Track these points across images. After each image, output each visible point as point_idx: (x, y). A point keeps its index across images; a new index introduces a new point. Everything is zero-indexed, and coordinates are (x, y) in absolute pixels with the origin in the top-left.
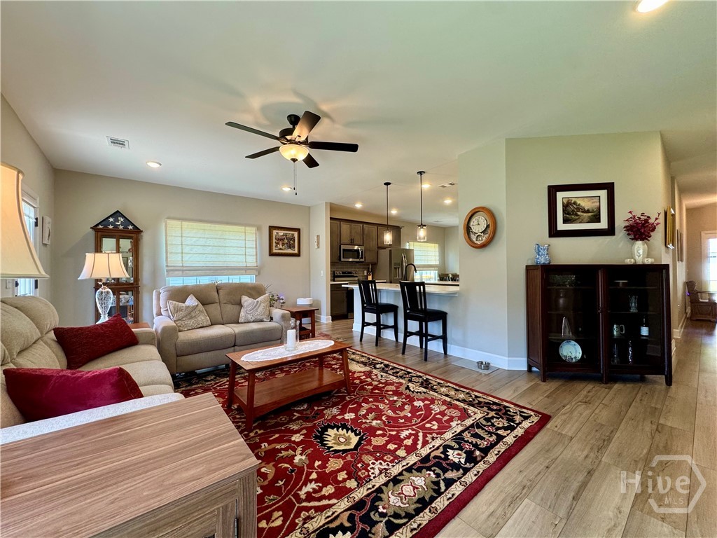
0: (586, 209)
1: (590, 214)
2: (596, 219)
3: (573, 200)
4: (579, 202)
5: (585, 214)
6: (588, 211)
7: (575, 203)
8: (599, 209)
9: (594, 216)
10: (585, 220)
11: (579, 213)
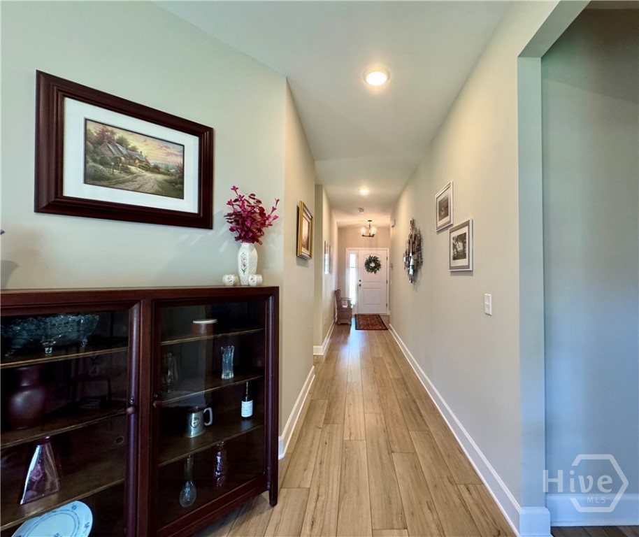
0: (152, 162)
1: (160, 177)
2: (175, 189)
3: (119, 135)
4: (133, 141)
5: (148, 175)
6: (156, 169)
7: (122, 142)
8: (181, 170)
9: (170, 182)
10: (148, 187)
11: (133, 169)
